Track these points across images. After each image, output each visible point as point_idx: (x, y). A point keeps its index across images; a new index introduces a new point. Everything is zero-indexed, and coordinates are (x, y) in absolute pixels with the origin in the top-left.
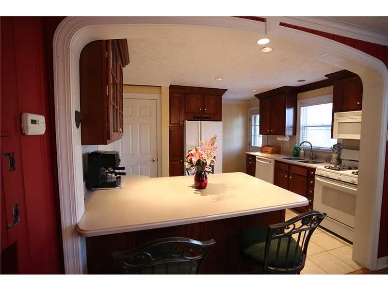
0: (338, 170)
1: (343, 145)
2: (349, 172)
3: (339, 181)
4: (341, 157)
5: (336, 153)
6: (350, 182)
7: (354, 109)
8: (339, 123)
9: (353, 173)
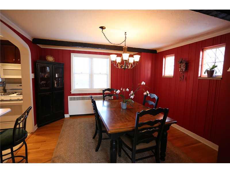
0: (9, 95)
1: (5, 82)
2: (15, 95)
3: (11, 100)
4: (6, 88)
5: (2, 86)
6: (17, 99)
7: (11, 62)
8: (3, 69)
9: (17, 95)
